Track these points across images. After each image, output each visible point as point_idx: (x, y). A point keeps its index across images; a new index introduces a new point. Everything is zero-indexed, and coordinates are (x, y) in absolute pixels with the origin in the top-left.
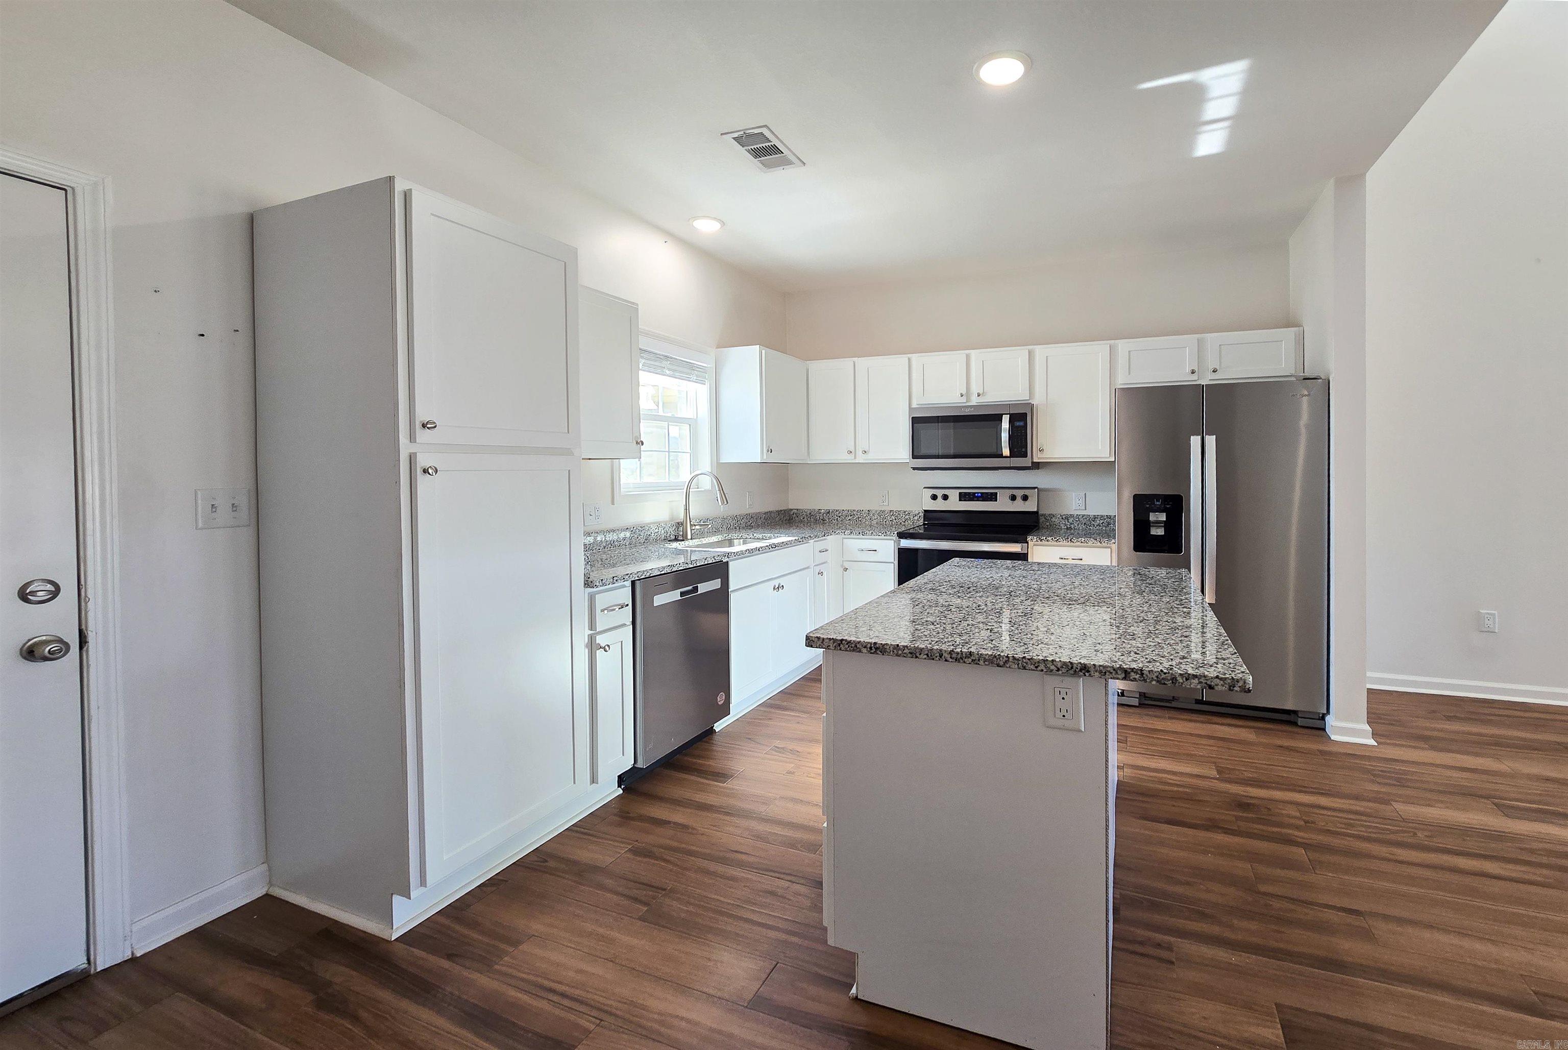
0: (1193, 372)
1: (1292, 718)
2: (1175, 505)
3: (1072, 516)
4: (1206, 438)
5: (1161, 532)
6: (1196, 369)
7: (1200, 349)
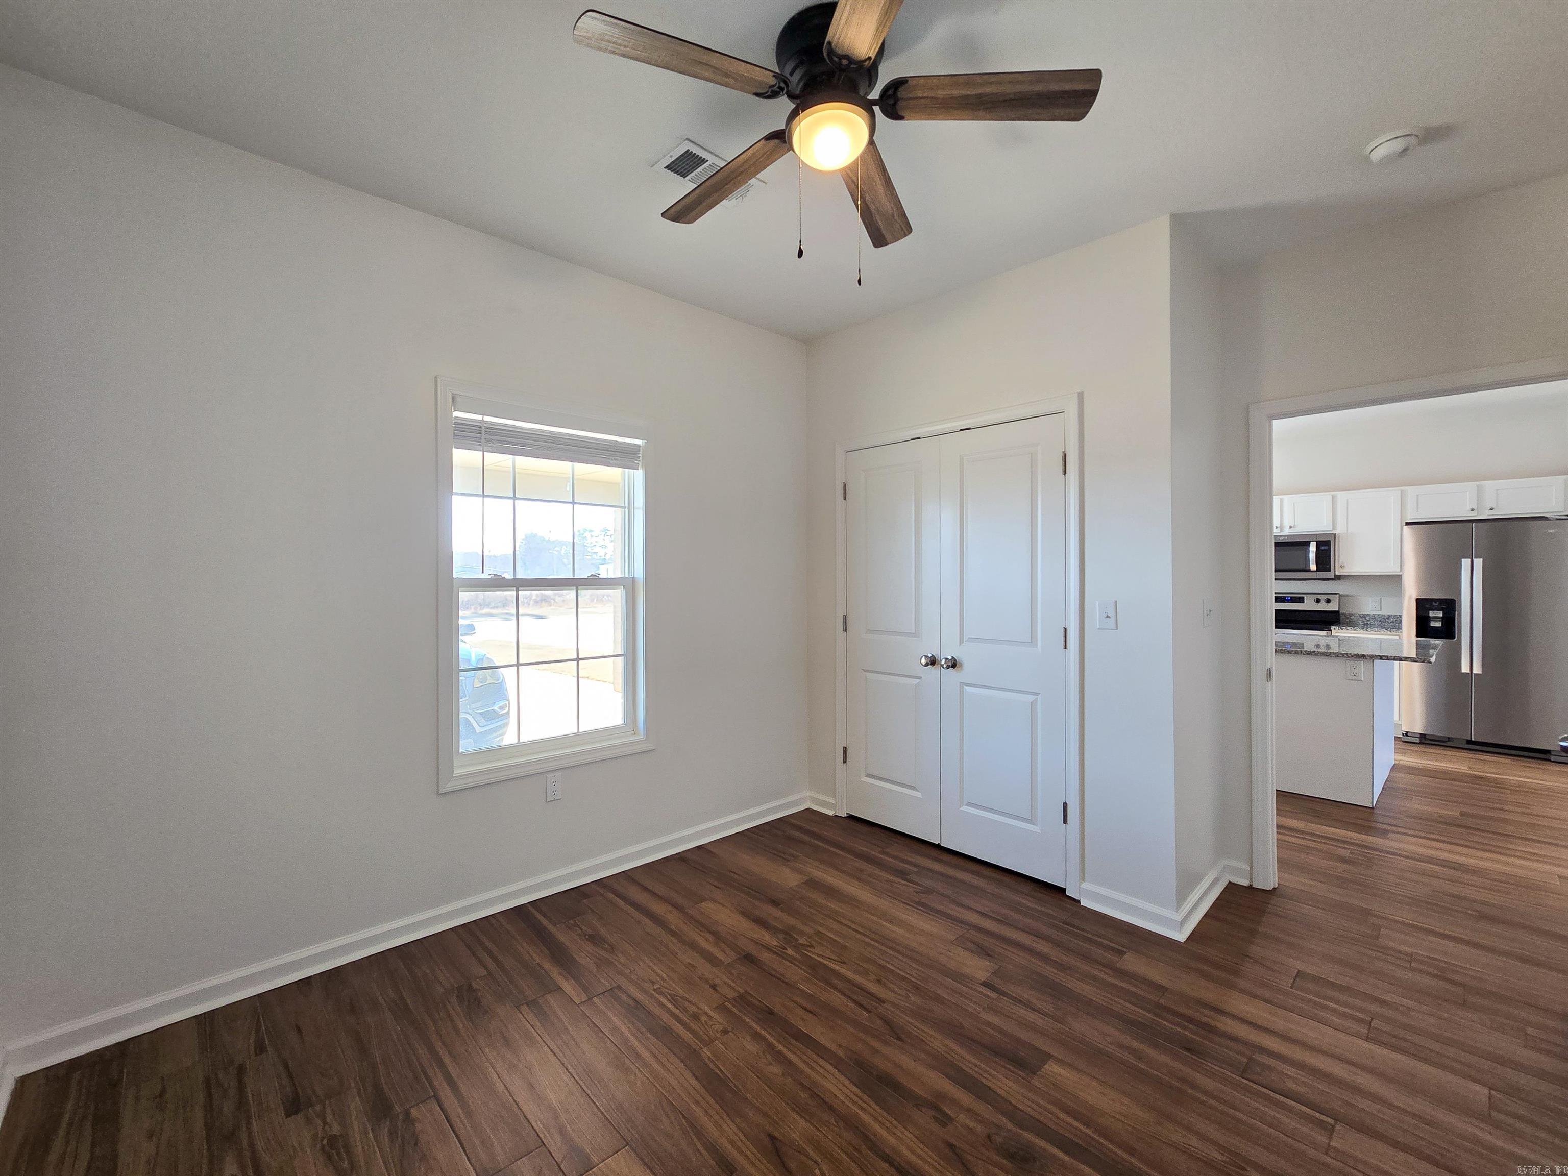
0: (1473, 510)
2: (1449, 607)
3: (1368, 615)
4: (1475, 560)
5: (1438, 624)
6: (1475, 508)
7: (1480, 492)
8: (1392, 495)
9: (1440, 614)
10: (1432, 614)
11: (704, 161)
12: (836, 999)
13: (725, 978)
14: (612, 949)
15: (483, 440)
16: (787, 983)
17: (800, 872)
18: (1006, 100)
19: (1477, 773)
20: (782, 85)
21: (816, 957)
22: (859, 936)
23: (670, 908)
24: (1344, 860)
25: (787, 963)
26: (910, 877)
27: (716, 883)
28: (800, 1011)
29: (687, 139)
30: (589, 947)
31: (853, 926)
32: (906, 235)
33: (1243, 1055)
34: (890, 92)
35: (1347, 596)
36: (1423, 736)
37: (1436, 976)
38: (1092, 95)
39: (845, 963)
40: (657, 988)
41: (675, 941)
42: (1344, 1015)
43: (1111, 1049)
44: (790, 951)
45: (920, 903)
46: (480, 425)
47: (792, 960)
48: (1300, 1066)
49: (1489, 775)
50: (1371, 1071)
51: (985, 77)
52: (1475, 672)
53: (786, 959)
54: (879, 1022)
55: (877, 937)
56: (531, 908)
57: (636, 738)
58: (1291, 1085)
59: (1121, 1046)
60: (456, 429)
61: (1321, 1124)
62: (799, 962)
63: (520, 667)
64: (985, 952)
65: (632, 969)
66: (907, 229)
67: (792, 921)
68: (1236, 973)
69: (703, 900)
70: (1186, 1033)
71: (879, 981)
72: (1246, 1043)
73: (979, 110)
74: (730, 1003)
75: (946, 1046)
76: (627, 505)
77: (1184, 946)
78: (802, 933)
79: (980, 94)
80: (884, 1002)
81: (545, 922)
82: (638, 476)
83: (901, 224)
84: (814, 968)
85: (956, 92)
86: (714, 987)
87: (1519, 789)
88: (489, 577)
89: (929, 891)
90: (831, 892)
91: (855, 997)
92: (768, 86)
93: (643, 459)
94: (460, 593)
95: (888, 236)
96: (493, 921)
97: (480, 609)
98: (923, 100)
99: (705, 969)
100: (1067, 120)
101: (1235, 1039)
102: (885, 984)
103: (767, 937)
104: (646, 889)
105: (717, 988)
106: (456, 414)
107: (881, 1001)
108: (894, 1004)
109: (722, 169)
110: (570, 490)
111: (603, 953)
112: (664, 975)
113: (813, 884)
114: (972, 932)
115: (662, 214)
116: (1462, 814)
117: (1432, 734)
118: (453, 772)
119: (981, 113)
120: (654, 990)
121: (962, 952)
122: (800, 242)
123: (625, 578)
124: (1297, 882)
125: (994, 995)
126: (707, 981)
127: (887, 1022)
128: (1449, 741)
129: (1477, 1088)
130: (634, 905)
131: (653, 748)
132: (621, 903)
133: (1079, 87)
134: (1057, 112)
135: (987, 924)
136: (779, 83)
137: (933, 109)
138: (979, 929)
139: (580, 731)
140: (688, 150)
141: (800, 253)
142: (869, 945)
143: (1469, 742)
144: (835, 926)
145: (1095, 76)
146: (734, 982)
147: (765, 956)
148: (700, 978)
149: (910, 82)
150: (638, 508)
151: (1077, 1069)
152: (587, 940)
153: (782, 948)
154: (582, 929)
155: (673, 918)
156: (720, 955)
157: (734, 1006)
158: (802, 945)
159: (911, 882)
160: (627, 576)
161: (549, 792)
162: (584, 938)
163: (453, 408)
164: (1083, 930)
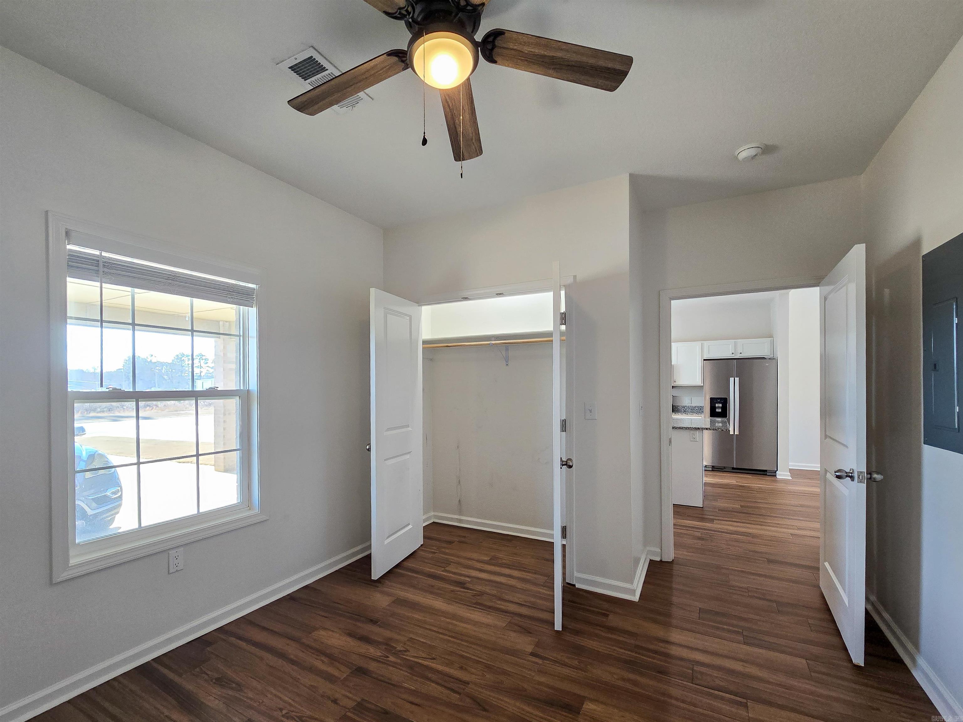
0: (733, 354)
1: (765, 473)
2: (725, 402)
3: (686, 406)
4: (735, 378)
5: (720, 410)
6: (734, 352)
7: (735, 345)
8: (697, 345)
9: (720, 405)
10: (717, 405)
11: (324, 69)
12: (434, 690)
13: (343, 692)
14: (239, 687)
15: (101, 272)
16: (394, 685)
17: (389, 595)
18: (569, 65)
19: (740, 484)
20: (410, 9)
21: (412, 659)
22: (441, 636)
23: (289, 642)
24: (700, 538)
25: (391, 668)
26: (468, 585)
27: (323, 614)
28: (408, 706)
29: (312, 47)
30: (216, 690)
31: (434, 629)
32: (478, 156)
33: (688, 668)
34: (491, 39)
35: (676, 396)
36: (713, 467)
37: (760, 599)
38: (624, 74)
39: (434, 659)
40: (286, 713)
41: (295, 668)
42: (729, 631)
43: (620, 683)
44: (392, 659)
45: (477, 603)
46: (97, 259)
47: (394, 665)
48: (720, 668)
49: (745, 484)
50: (753, 663)
51: (560, 44)
52: (736, 434)
53: (390, 665)
54: (468, 700)
55: (453, 635)
56: (155, 665)
57: (251, 513)
58: (718, 682)
59: (623, 679)
60: (70, 260)
61: (740, 704)
62: (401, 665)
63: (141, 465)
64: (527, 631)
65: (261, 701)
66: (479, 151)
67: (388, 634)
68: (669, 615)
69: (315, 629)
70: (655, 661)
71: (461, 668)
72: (689, 661)
73: (550, 69)
74: (351, 712)
75: (519, 708)
76: (241, 334)
77: (639, 604)
78: (397, 641)
79: (553, 56)
80: (468, 684)
81: (171, 675)
82: (253, 312)
83: (476, 146)
84: (412, 667)
85: (536, 51)
86: (335, 701)
87: (760, 491)
88: (107, 390)
89: (481, 594)
90: (414, 606)
91: (449, 686)
92: (397, 8)
93: (257, 300)
94: (75, 404)
95: (466, 154)
96: (116, 684)
97: (87, 413)
98: (512, 52)
99: (324, 687)
100: (605, 90)
101: (682, 659)
102: (466, 669)
103: (372, 651)
104: (264, 629)
105: (338, 702)
106: (69, 247)
107: (466, 683)
108: (475, 684)
109: (336, 77)
110: (189, 320)
111: (230, 692)
112: (290, 701)
113: (401, 602)
114: (517, 618)
115: (288, 102)
116: (742, 506)
117: (717, 465)
118: (68, 561)
119: (551, 72)
120: (283, 716)
121: (513, 634)
122: (424, 133)
123: (240, 390)
124: (685, 554)
125: (540, 661)
126: (329, 698)
127: (474, 699)
128: (724, 468)
129: (799, 660)
130: (256, 644)
131: (267, 518)
132: (243, 644)
133: (618, 67)
134: (600, 82)
135: (524, 611)
136: (408, 7)
137: (519, 61)
138: (520, 615)
139: (201, 511)
140: (312, 57)
141: (425, 142)
142: (449, 641)
143: (733, 468)
144: (421, 631)
145: (628, 61)
146: (350, 692)
147: (372, 666)
148: (322, 696)
149: (506, 35)
150: (252, 337)
151: (602, 703)
152: (215, 683)
153: (385, 657)
154: (207, 675)
155: (292, 650)
156: (336, 673)
157: (354, 713)
158: (400, 651)
159: (468, 589)
160: (242, 388)
161: (171, 567)
162: (211, 683)
163: (66, 241)
164: (584, 605)
